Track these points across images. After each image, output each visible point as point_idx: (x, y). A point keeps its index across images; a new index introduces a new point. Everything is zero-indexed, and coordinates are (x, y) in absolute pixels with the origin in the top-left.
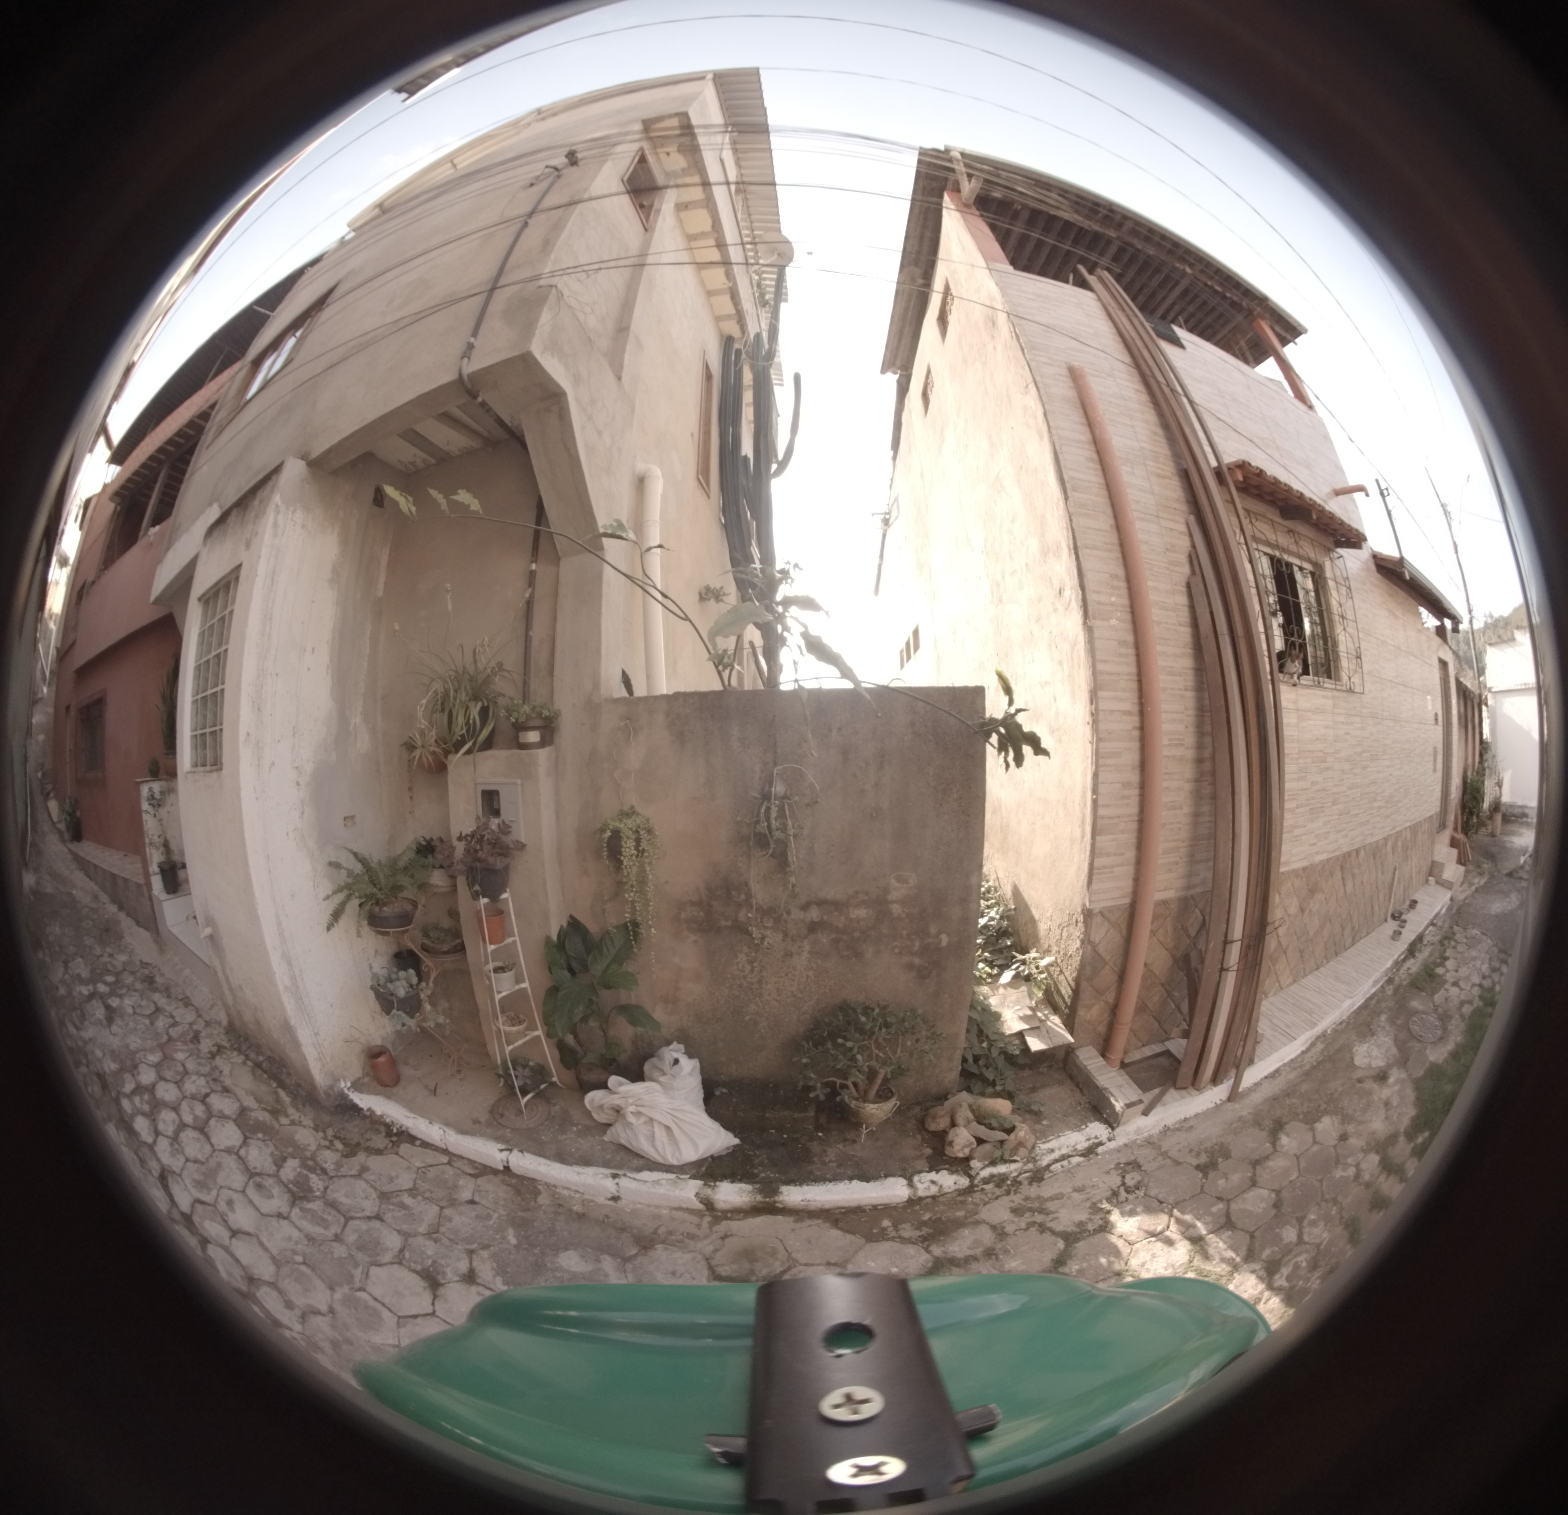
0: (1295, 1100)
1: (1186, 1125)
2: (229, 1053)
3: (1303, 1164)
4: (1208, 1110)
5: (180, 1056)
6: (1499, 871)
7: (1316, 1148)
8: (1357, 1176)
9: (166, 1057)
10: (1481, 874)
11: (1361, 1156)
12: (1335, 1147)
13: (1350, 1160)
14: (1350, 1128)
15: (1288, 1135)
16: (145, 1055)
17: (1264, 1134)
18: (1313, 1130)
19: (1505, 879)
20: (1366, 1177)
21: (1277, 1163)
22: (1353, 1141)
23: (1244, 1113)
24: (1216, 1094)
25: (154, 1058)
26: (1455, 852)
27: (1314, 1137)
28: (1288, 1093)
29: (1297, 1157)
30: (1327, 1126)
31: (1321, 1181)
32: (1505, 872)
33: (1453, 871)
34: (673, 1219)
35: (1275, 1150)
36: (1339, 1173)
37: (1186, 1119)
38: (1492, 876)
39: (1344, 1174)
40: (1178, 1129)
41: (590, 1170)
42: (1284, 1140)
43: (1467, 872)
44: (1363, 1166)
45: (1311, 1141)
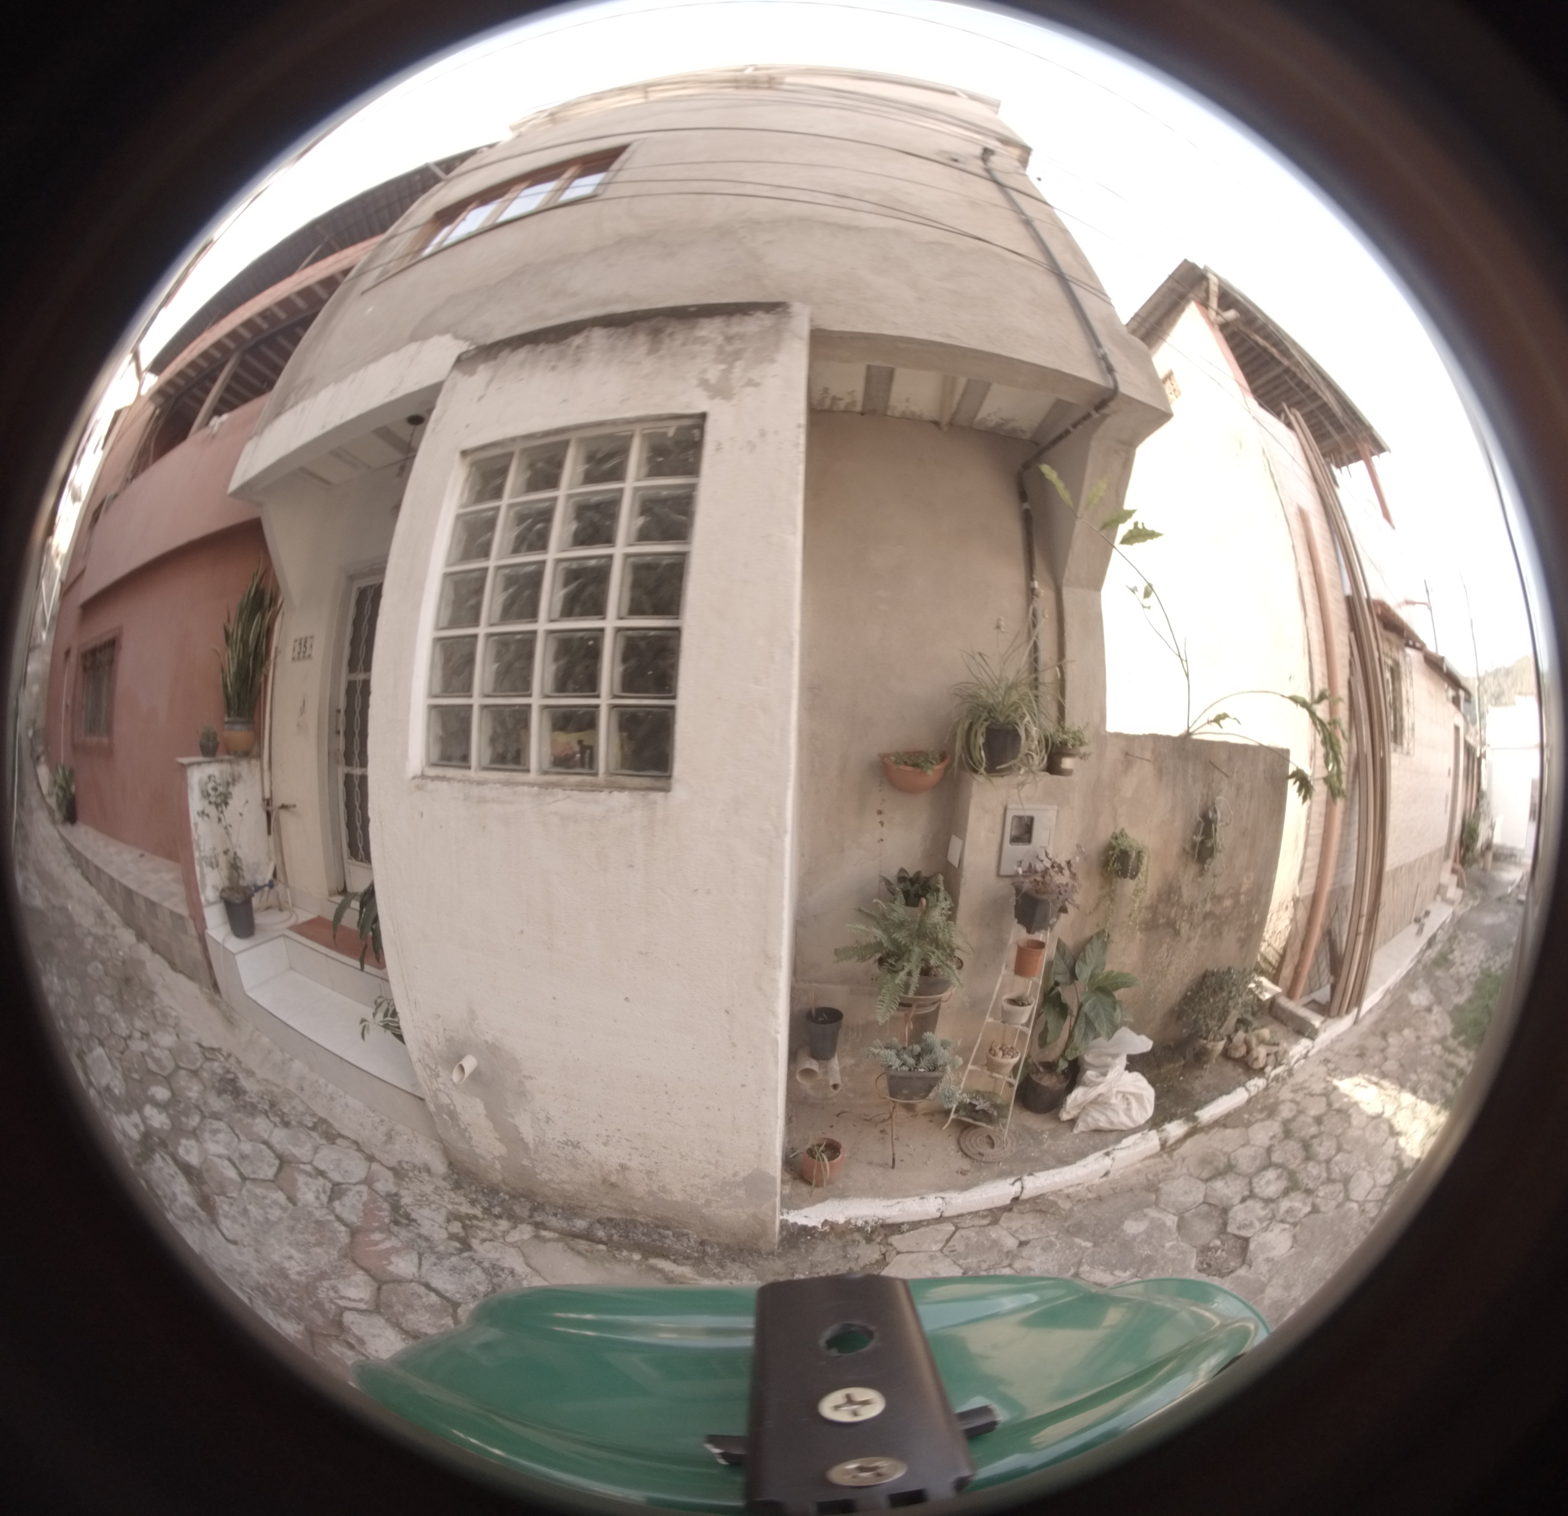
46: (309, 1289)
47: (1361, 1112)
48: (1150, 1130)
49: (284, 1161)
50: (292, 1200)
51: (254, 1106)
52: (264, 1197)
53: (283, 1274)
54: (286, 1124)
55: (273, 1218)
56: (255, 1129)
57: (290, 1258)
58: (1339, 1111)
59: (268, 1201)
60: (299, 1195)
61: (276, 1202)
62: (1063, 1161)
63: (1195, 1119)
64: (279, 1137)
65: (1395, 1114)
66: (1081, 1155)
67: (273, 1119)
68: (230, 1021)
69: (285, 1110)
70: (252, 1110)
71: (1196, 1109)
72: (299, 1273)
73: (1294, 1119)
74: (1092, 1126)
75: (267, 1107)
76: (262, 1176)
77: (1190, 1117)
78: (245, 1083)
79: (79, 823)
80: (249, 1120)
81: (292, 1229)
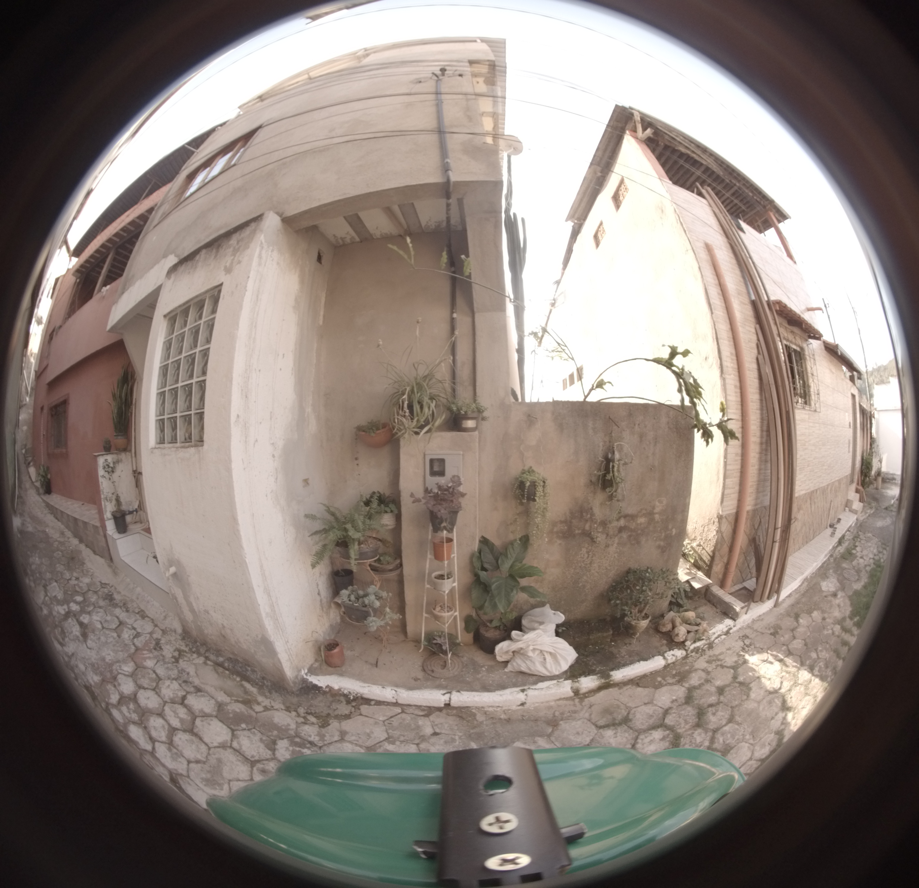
0: (801, 605)
1: (761, 618)
2: (189, 655)
3: (811, 629)
4: (767, 611)
5: (149, 663)
6: (880, 507)
7: (814, 623)
8: (833, 633)
9: (138, 667)
10: (871, 508)
11: (832, 626)
12: (821, 622)
13: (829, 627)
14: (826, 615)
15: (802, 619)
16: (120, 666)
17: (792, 619)
18: (811, 616)
19: (884, 511)
20: (837, 633)
21: (801, 630)
22: (828, 620)
23: (782, 612)
24: (769, 605)
25: (128, 668)
26: (858, 495)
27: (812, 619)
28: (798, 602)
29: (808, 627)
30: (816, 614)
31: (819, 635)
32: (883, 507)
33: (857, 505)
34: (559, 706)
35: (799, 625)
36: (826, 632)
37: (760, 616)
38: (877, 509)
39: (828, 632)
40: (758, 620)
41: (508, 691)
42: (801, 621)
43: (864, 506)
44: (835, 629)
45: (811, 621)
46: (111, 665)
47: (761, 686)
48: (566, 679)
49: (121, 623)
50: (119, 636)
51: (117, 605)
52: (109, 634)
53: (103, 659)
54: (127, 611)
55: (109, 641)
56: (115, 612)
57: (109, 654)
58: (741, 684)
59: (109, 636)
60: (122, 635)
61: (112, 636)
62: (486, 688)
63: (609, 676)
64: (123, 616)
65: (790, 690)
66: (502, 687)
67: (123, 609)
68: (115, 573)
69: (129, 606)
70: (116, 606)
71: (612, 670)
72: (110, 660)
73: (700, 686)
74: (517, 669)
75: (122, 605)
76: (111, 627)
77: (605, 675)
78: (116, 596)
79: (52, 493)
80: (113, 609)
81: (114, 645)
